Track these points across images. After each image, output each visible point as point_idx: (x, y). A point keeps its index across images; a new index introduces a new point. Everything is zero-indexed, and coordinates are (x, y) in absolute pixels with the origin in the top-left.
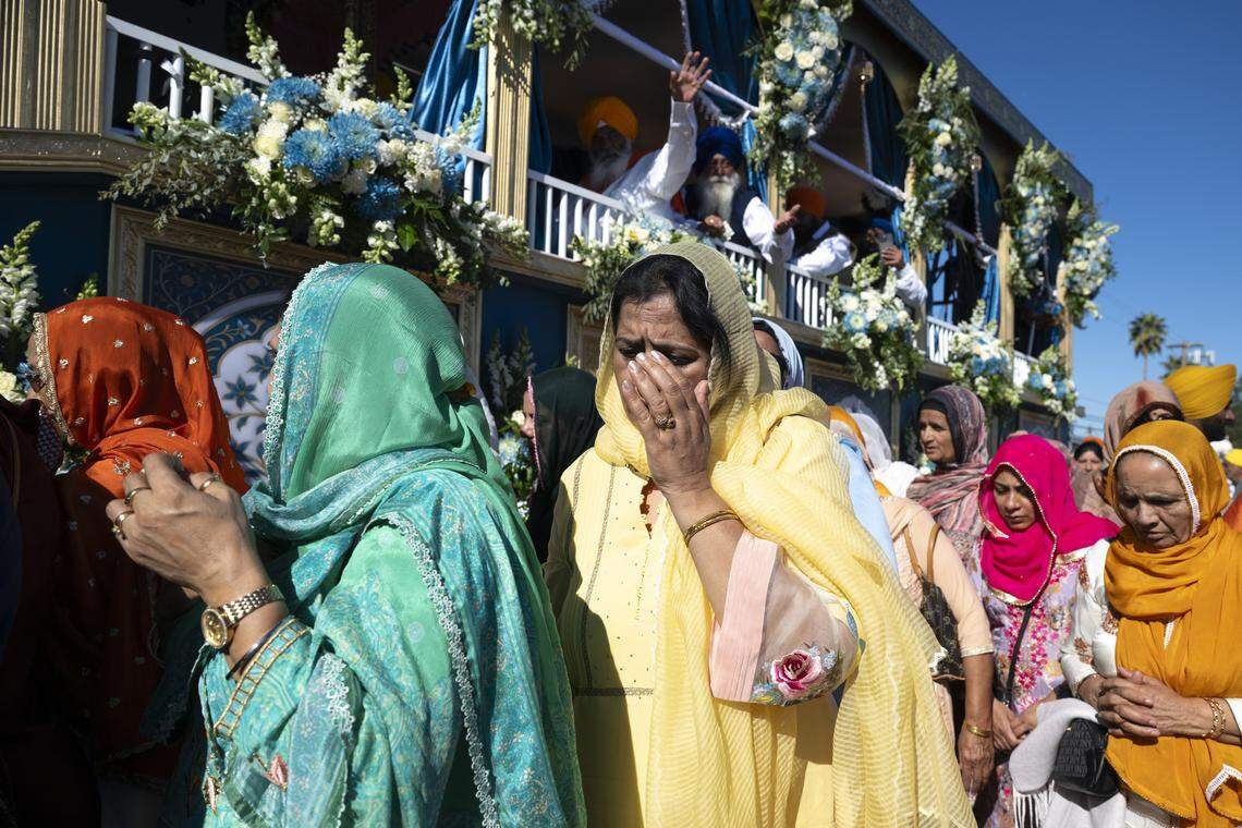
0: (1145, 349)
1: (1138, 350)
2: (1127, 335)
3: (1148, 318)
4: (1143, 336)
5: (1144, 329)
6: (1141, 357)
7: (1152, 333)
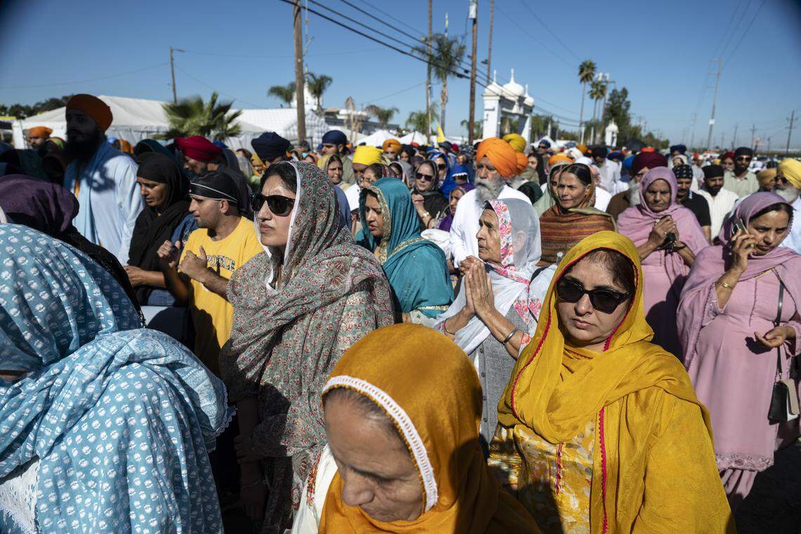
0: (585, 79)
1: (582, 80)
2: (578, 71)
3: (588, 64)
4: (585, 73)
5: (586, 69)
6: (583, 83)
7: (590, 71)
